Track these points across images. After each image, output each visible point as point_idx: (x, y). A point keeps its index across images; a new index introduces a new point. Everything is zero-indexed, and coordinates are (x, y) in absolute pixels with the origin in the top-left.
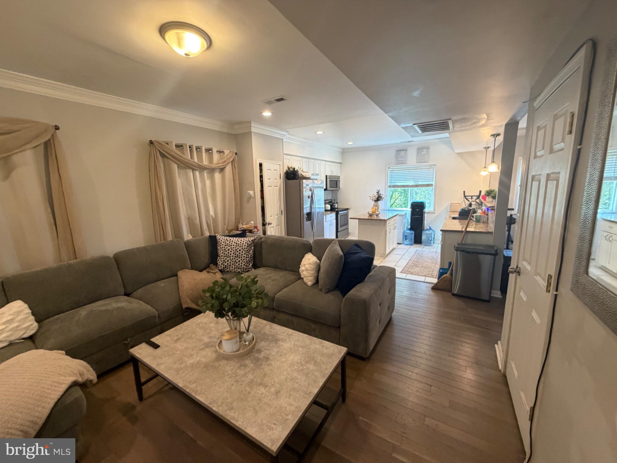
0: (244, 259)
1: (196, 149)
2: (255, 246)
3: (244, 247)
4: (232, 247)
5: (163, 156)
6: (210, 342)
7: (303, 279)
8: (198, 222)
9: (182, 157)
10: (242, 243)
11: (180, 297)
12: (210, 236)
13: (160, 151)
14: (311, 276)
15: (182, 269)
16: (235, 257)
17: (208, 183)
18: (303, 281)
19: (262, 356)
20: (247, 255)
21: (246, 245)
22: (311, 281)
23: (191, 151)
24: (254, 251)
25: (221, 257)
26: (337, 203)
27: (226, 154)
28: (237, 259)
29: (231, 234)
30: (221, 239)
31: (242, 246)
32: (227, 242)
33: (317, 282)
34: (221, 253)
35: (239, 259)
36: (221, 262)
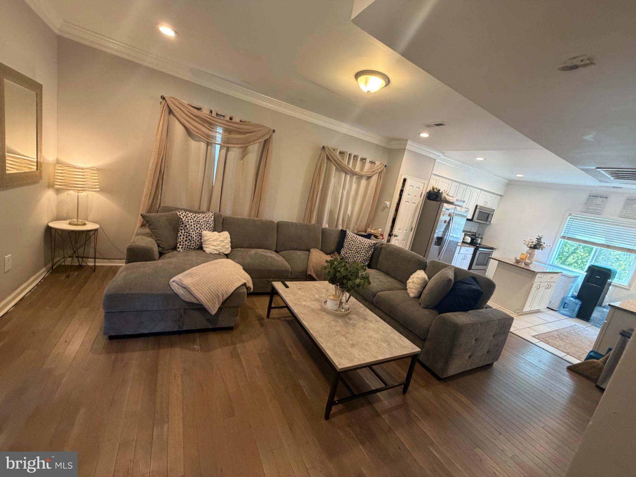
0: (362, 257)
1: (354, 157)
2: (375, 249)
3: (365, 246)
4: (356, 243)
5: (328, 158)
6: (319, 299)
7: (407, 290)
8: (336, 216)
9: (341, 162)
10: (365, 242)
11: (307, 265)
12: (342, 230)
13: (327, 156)
14: (415, 289)
15: (314, 248)
16: (356, 252)
17: (354, 186)
18: (407, 292)
19: (351, 322)
20: (366, 254)
21: (368, 246)
22: (414, 293)
23: (349, 158)
24: (373, 253)
25: (345, 249)
26: (482, 238)
27: (376, 165)
28: (357, 255)
29: (359, 233)
30: (349, 234)
31: (364, 245)
32: (353, 238)
33: (419, 296)
34: (346, 245)
35: (358, 255)
36: (343, 253)
